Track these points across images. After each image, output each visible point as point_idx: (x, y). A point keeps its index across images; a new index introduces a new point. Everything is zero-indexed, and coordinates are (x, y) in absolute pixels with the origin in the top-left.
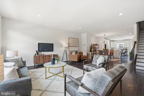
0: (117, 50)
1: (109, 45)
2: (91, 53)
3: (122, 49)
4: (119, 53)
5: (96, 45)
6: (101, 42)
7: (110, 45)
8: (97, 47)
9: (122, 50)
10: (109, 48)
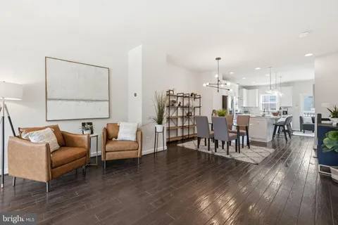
0: (262, 113)
1: (236, 100)
2: (159, 128)
3: (275, 111)
4: (268, 124)
5: (193, 96)
6: (205, 85)
7: (240, 99)
8: (194, 103)
9: (274, 114)
10: (235, 107)
